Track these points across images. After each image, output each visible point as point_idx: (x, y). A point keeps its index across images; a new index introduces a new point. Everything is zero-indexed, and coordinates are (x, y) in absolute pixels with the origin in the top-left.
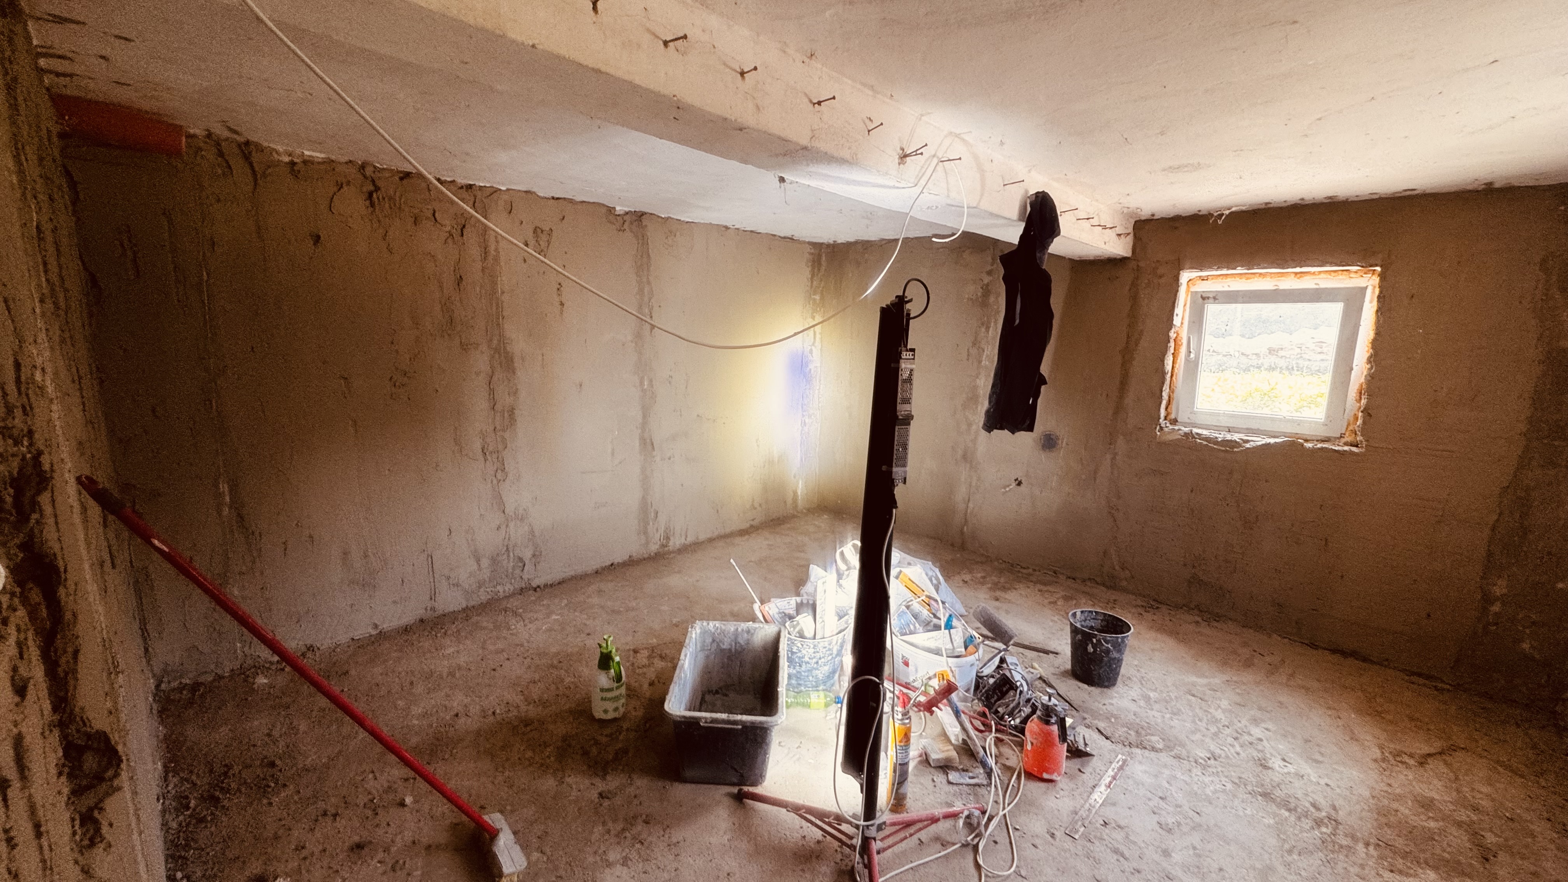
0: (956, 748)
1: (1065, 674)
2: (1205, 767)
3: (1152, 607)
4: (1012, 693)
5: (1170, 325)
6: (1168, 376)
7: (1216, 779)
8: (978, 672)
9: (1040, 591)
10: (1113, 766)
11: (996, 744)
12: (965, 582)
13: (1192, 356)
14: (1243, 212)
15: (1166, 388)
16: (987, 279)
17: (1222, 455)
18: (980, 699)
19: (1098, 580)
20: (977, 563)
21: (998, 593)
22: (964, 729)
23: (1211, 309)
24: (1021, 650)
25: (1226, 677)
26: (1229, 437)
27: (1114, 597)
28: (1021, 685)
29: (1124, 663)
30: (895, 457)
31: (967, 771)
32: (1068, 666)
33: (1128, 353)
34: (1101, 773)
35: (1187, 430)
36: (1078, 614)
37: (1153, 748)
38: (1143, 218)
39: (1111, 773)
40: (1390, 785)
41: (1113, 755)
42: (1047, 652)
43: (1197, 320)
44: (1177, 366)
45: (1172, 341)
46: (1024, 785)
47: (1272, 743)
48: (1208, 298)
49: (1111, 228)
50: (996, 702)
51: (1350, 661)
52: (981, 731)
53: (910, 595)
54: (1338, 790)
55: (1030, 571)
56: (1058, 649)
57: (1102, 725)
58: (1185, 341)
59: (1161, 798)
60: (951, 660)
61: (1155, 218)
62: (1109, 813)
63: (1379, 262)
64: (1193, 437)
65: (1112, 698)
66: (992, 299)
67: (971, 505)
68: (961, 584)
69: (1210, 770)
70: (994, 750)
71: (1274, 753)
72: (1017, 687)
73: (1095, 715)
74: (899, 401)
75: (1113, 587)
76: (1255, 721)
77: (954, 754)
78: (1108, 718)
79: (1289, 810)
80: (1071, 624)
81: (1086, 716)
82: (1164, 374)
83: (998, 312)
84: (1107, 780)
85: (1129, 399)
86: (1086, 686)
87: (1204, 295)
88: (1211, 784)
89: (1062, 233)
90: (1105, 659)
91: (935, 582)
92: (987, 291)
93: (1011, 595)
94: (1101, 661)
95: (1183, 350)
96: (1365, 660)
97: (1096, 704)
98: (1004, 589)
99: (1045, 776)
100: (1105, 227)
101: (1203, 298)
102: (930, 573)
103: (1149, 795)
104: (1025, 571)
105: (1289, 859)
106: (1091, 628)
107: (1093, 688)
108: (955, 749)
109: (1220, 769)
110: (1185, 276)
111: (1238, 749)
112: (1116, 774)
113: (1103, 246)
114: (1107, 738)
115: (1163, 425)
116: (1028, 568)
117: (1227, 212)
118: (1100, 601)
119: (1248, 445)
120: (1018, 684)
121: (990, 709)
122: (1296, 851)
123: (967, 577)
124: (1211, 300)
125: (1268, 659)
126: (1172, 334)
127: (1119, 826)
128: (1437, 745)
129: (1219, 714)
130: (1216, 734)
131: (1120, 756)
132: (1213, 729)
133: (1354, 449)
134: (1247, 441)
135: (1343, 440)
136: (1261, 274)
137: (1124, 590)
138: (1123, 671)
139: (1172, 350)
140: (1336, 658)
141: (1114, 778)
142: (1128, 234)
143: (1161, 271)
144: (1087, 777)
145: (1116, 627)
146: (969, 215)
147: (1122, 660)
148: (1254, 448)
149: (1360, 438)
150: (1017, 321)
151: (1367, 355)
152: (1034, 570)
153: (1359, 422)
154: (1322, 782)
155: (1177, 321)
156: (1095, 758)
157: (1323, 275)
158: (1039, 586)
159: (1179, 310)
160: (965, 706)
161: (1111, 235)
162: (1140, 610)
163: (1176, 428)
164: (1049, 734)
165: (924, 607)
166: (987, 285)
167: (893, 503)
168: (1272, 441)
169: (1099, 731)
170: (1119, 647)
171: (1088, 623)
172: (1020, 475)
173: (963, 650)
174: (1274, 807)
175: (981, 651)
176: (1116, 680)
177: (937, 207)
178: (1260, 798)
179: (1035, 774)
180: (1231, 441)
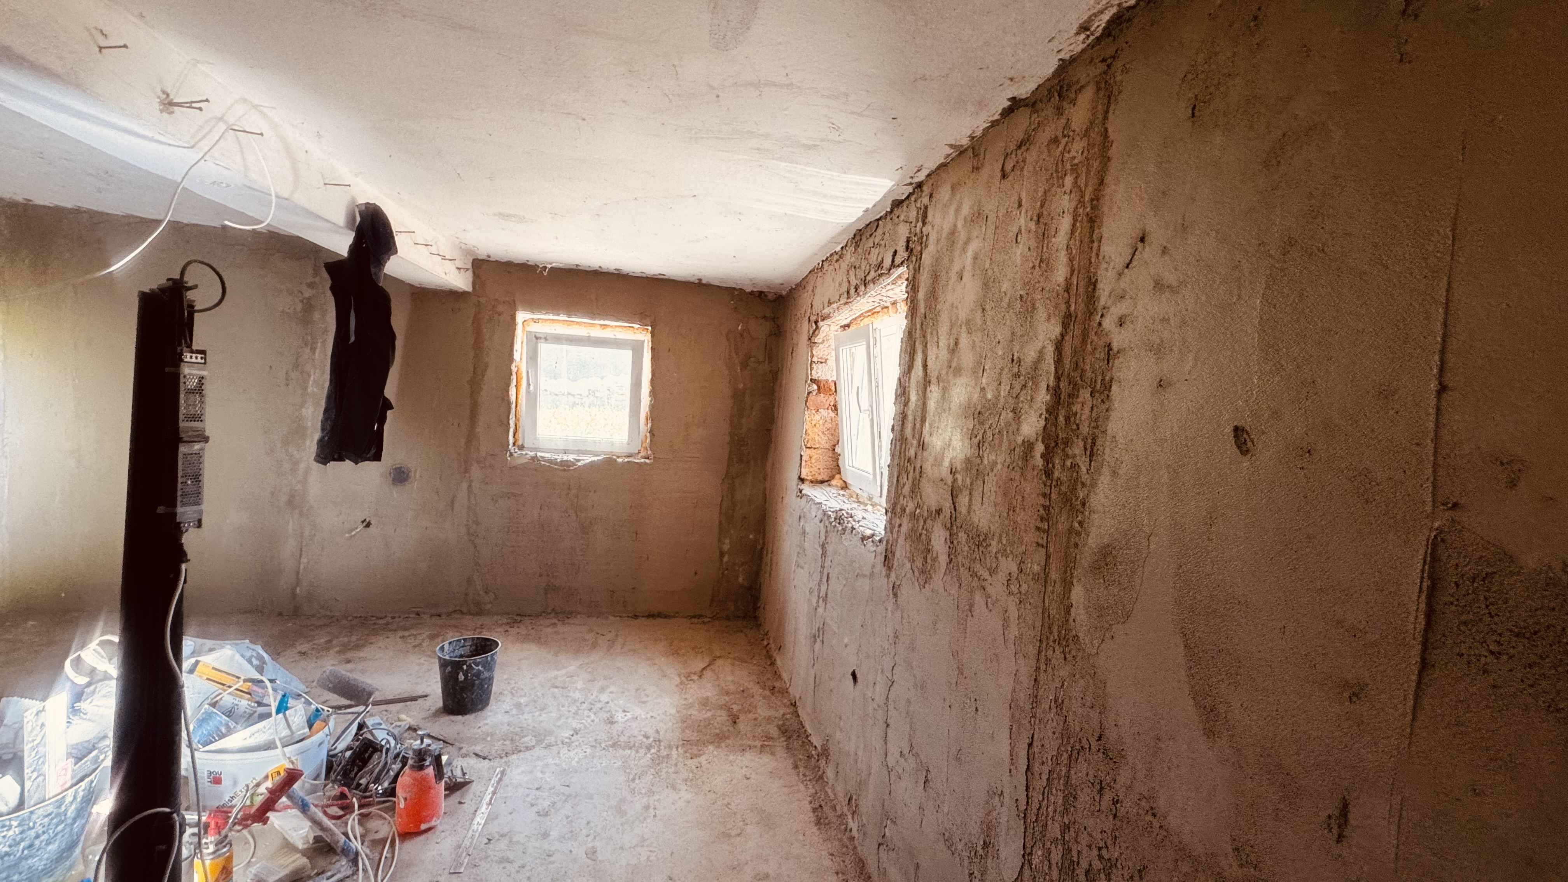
0: (304, 853)
1: (437, 714)
2: (569, 745)
3: (515, 621)
4: (376, 756)
5: (511, 359)
6: (513, 406)
7: (579, 750)
8: (329, 751)
9: (402, 637)
10: (492, 782)
11: (360, 823)
12: (303, 654)
13: (532, 388)
14: (560, 269)
15: (512, 416)
16: (308, 293)
17: (561, 473)
18: (334, 782)
19: (464, 610)
20: (320, 627)
21: (349, 655)
22: (316, 823)
23: (543, 347)
24: (384, 707)
25: (578, 663)
26: (565, 458)
27: (479, 623)
28: (388, 742)
29: (495, 681)
30: (179, 493)
31: (323, 872)
32: (440, 704)
33: (475, 384)
34: (482, 795)
35: (532, 454)
36: (446, 647)
37: (527, 748)
38: (480, 258)
39: (491, 789)
40: (686, 699)
41: (492, 771)
42: (414, 699)
43: (533, 357)
44: (520, 397)
45: (514, 374)
46: (400, 849)
47: (615, 702)
48: (541, 338)
49: (451, 260)
50: (356, 775)
51: (659, 620)
52: (339, 818)
53: (215, 687)
54: (658, 717)
55: (389, 619)
56: (428, 691)
57: (478, 749)
58: (524, 375)
59: (537, 789)
60: (288, 750)
61: (491, 259)
62: (494, 828)
63: (649, 323)
64: (538, 460)
65: (486, 719)
66: (316, 316)
67: (304, 560)
68: (297, 657)
69: (574, 744)
70: (358, 830)
71: (617, 708)
72: (382, 746)
73: (472, 741)
74: (181, 417)
75: (480, 613)
76: (602, 690)
77: (304, 860)
78: (484, 739)
79: (631, 748)
80: (440, 658)
81: (462, 745)
82: (509, 403)
83: (325, 331)
84: (487, 798)
85: (480, 429)
86: (460, 717)
87: (538, 335)
88: (574, 756)
89: (399, 254)
90: (477, 682)
91: (255, 662)
92: (309, 307)
93: (368, 652)
94: (473, 685)
95: (524, 383)
96: (666, 617)
97: (472, 730)
98: (358, 647)
99: (423, 827)
100: (444, 258)
101: (537, 338)
102: (248, 654)
103: (527, 791)
104: (381, 622)
105: (633, 785)
106: (461, 656)
107: (467, 717)
108: (304, 855)
109: (581, 740)
110: (521, 316)
111: (593, 717)
112: (496, 788)
113: (443, 276)
114: (484, 758)
115: (512, 451)
116: (386, 617)
117: (549, 266)
118: (467, 630)
119: (579, 464)
120: (383, 743)
121: (349, 787)
122: (637, 777)
123: (304, 647)
124: (543, 340)
125: (608, 637)
126: (514, 368)
127: (502, 836)
128: (707, 660)
129: (577, 695)
130: (576, 713)
131: (498, 770)
132: (573, 709)
133: (647, 461)
134: (579, 461)
135: (640, 455)
136: (577, 323)
137: (488, 613)
138: (495, 688)
139: (514, 383)
140: (651, 621)
141: (494, 793)
142: (467, 269)
143: (500, 308)
144: (469, 806)
145: (484, 647)
146: (278, 206)
147: (493, 678)
148: (584, 465)
149: (649, 452)
150: (353, 339)
151: (648, 390)
152: (393, 618)
153: (648, 440)
154: (649, 716)
155: (516, 356)
156: (474, 783)
157: (617, 329)
158: (400, 633)
159: (517, 346)
160: (313, 798)
161: (450, 267)
162: (507, 628)
163: (524, 453)
164: (424, 779)
165: (241, 697)
166: (309, 299)
167: (180, 555)
168: (596, 459)
169: (476, 755)
170: (489, 666)
171: (457, 653)
172: (366, 515)
173: (307, 730)
174: (621, 751)
175: (332, 723)
176: (489, 698)
177: (228, 186)
178: (611, 749)
179: (413, 830)
180: (567, 461)
